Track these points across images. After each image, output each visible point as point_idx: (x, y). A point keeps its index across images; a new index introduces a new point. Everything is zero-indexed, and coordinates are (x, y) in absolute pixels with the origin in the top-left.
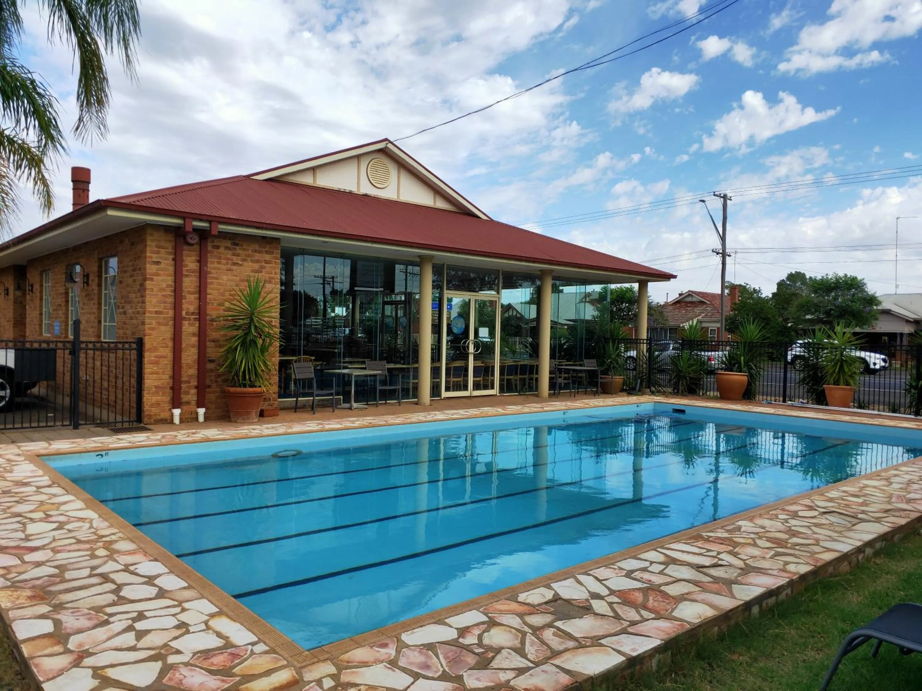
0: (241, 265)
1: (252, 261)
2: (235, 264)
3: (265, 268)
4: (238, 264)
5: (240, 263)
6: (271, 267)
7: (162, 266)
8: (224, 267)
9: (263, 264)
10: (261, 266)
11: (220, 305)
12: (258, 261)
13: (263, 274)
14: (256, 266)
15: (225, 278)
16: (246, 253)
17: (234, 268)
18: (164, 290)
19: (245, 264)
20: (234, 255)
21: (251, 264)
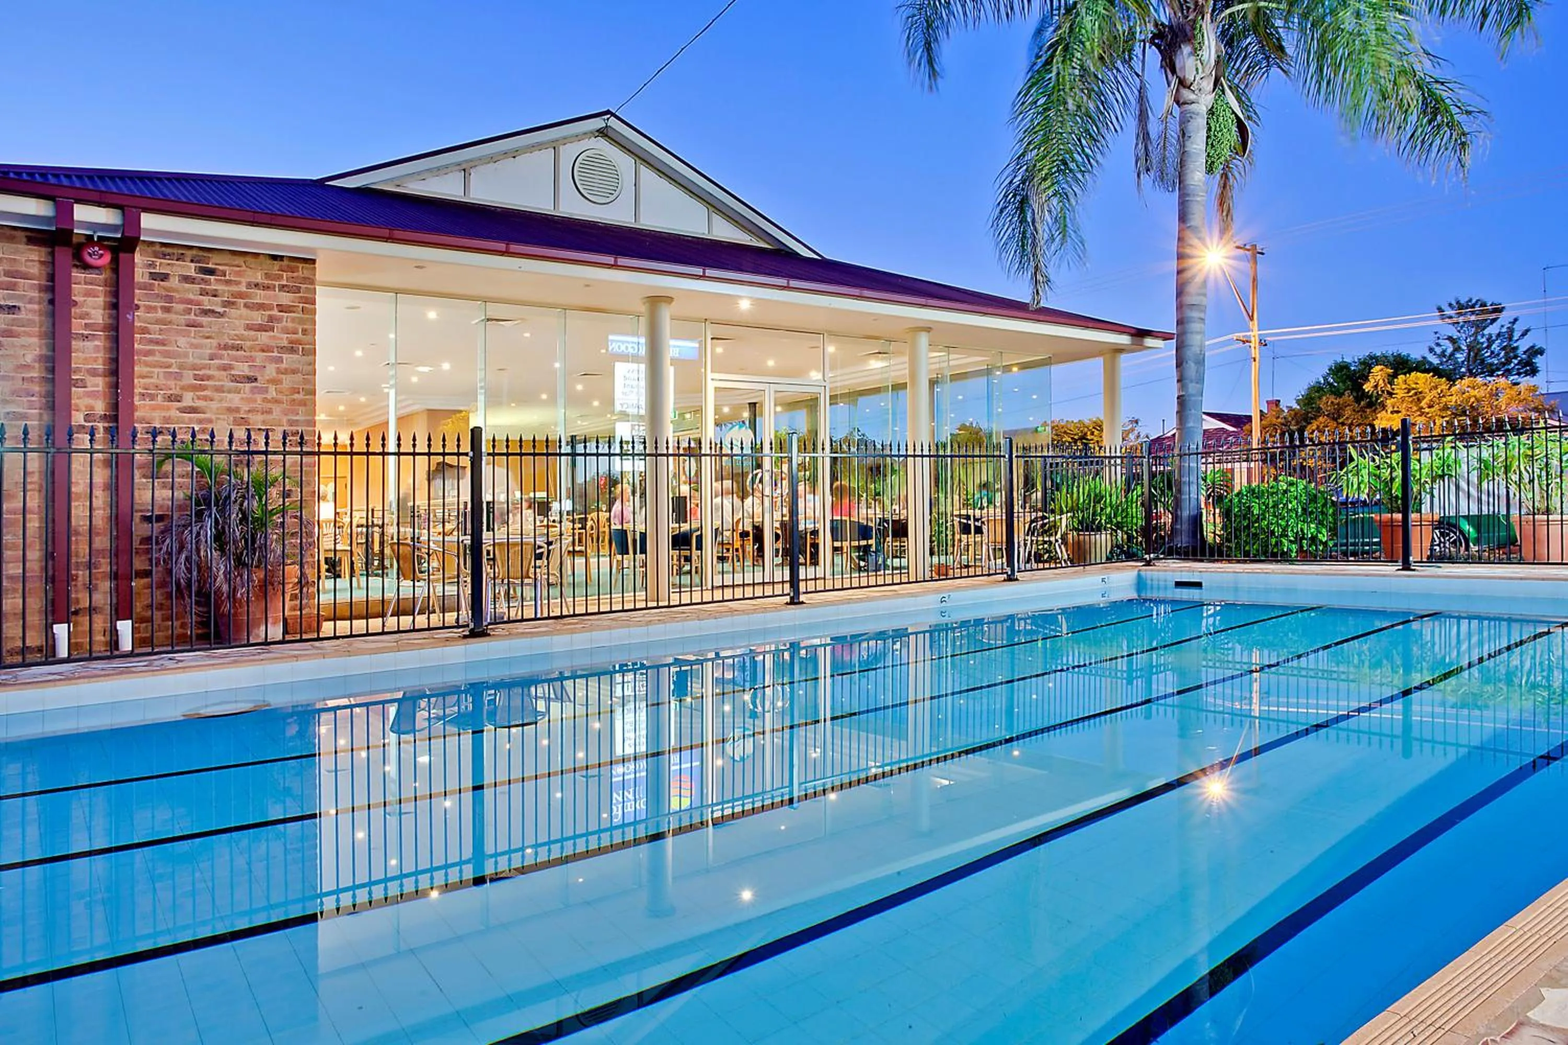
0: (221, 315)
1: (246, 306)
2: (206, 312)
3: (279, 320)
4: (213, 311)
5: (221, 310)
6: (293, 320)
7: (22, 315)
8: (182, 319)
9: (275, 312)
10: (270, 317)
11: (170, 398)
12: (261, 307)
13: (276, 333)
14: (258, 317)
15: (182, 341)
16: (234, 288)
17: (205, 320)
18: (27, 367)
19: (233, 312)
20: (204, 293)
21: (244, 311)
